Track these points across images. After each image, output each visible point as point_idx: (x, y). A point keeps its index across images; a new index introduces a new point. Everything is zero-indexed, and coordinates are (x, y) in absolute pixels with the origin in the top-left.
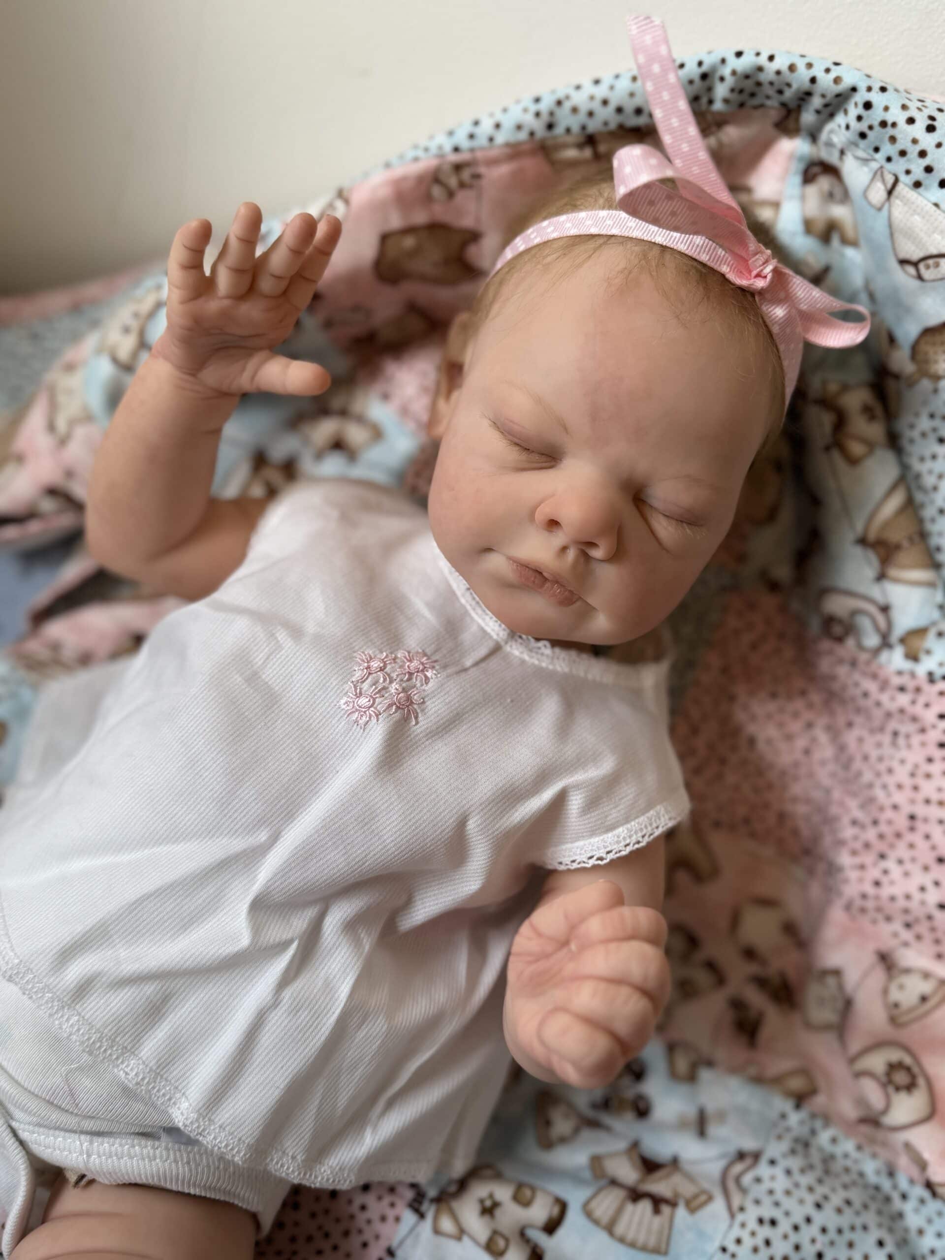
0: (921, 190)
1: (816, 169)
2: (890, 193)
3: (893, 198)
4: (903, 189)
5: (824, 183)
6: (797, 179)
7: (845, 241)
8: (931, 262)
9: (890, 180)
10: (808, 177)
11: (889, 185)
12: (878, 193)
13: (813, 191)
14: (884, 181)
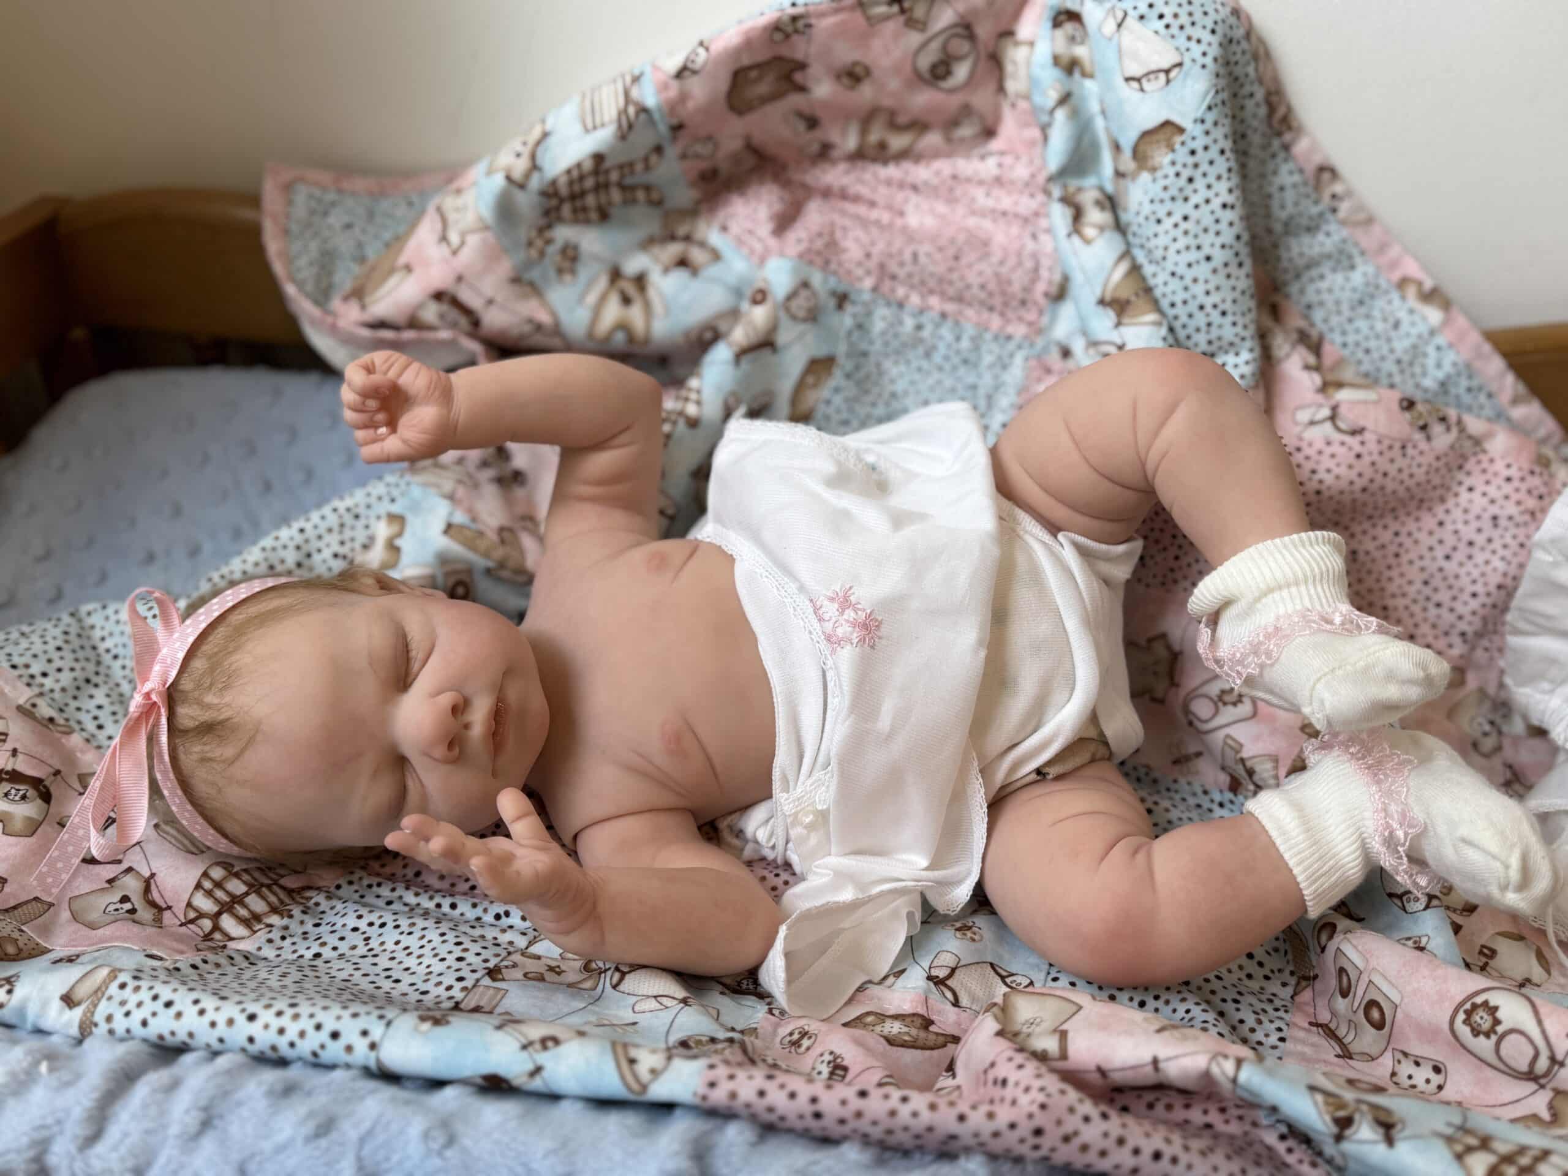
0: (1144, 21)
1: (1062, 17)
2: (1119, 25)
3: (1122, 29)
4: (1131, 22)
5: (1069, 27)
6: (1049, 24)
7: (1085, 75)
8: (1152, 76)
9: (1120, 15)
10: (1056, 23)
11: (1119, 20)
12: (1110, 26)
13: (1059, 33)
14: (1115, 17)
